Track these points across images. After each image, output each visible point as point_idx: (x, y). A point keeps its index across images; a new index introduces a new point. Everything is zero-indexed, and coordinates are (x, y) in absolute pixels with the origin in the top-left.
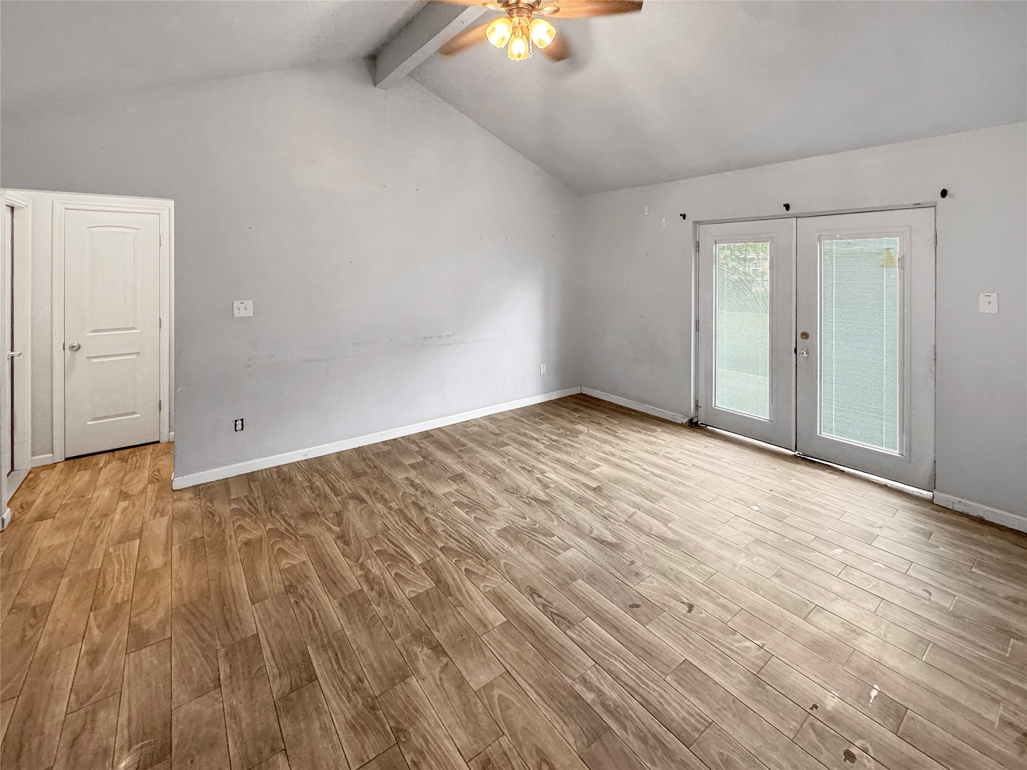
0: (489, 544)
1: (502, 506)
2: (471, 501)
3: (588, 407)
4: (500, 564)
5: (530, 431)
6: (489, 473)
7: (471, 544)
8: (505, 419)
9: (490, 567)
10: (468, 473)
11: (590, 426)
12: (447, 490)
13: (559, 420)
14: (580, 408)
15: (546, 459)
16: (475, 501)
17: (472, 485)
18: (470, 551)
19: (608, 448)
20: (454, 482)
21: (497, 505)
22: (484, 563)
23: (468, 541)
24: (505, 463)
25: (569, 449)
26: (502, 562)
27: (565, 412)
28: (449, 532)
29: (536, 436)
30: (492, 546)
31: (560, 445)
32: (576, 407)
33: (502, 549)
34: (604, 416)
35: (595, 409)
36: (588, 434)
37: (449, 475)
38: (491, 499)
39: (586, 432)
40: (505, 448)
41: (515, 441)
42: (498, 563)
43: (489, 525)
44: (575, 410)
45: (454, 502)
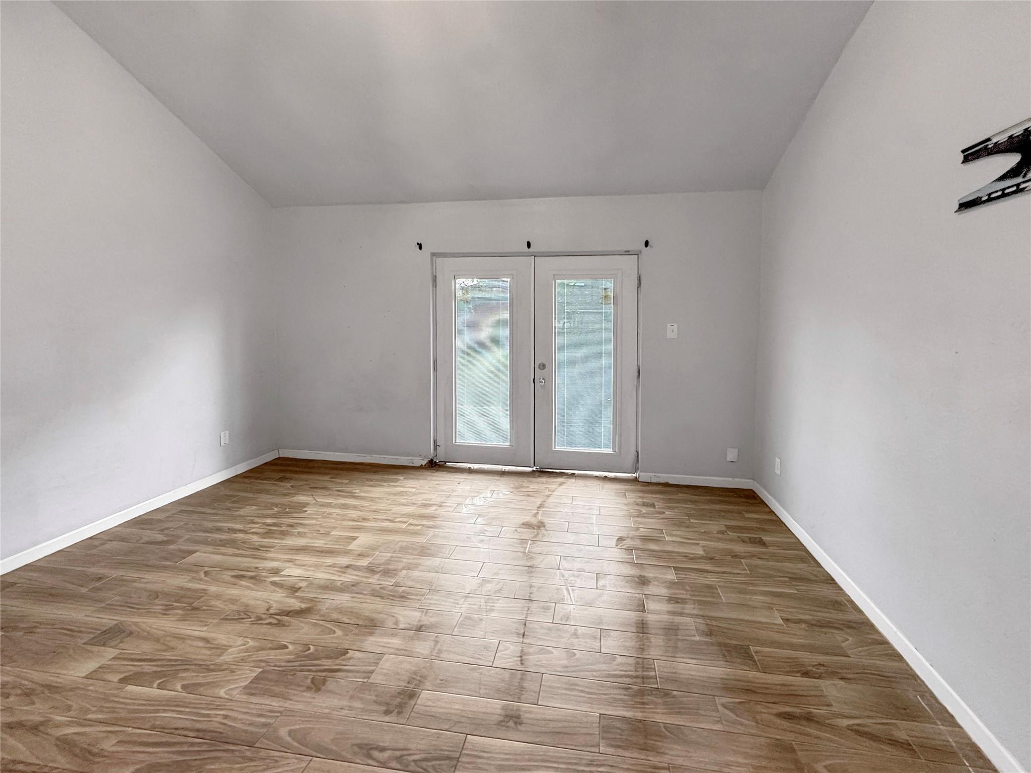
0: (240, 716)
1: (230, 646)
2: (160, 663)
3: (296, 472)
4: (282, 739)
5: (225, 522)
6: (176, 604)
7: (201, 735)
8: (168, 517)
9: (263, 753)
10: (130, 619)
11: (313, 493)
12: (92, 665)
13: (264, 498)
14: (288, 475)
15: (274, 553)
16: (170, 660)
17: (149, 637)
18: (204, 748)
19: (353, 514)
20: (104, 645)
21: (222, 649)
22: (248, 754)
23: (191, 734)
24: (201, 580)
25: (300, 530)
26: (283, 732)
27: (267, 485)
28: (135, 738)
29: (238, 526)
30: (247, 717)
31: (284, 528)
32: (281, 475)
33: (271, 711)
34: (327, 478)
35: (310, 473)
36: (317, 504)
37: (87, 637)
38: (201, 644)
39: (313, 502)
40: (191, 559)
41: (205, 542)
42: (277, 739)
43: (222, 687)
44: (282, 479)
45: (121, 681)
